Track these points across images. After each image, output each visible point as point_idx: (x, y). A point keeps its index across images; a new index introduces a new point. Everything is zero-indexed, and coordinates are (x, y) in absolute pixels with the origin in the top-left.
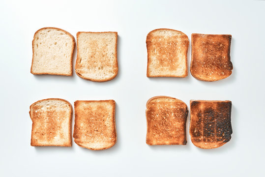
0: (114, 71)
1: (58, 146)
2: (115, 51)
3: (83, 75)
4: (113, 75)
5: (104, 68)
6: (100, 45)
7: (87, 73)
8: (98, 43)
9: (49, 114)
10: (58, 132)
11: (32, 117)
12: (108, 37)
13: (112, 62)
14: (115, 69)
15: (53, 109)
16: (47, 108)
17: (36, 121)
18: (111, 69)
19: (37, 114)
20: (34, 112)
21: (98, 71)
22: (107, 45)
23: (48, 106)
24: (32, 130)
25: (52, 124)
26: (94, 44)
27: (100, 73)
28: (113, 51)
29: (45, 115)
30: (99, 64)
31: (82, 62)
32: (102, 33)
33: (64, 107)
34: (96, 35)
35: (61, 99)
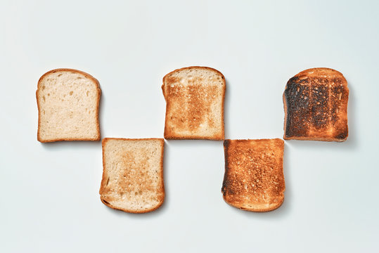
0: (159, 197)
1: (206, 139)
2: (160, 167)
3: (111, 203)
4: (157, 203)
5: (144, 193)
6: (138, 158)
7: (118, 200)
8: (134, 155)
9: (192, 90)
10: (206, 117)
11: (166, 94)
12: (150, 146)
13: (156, 184)
14: (161, 194)
15: (197, 83)
16: (189, 82)
17: (172, 100)
18: (154, 194)
19: (173, 89)
20: (169, 87)
21: (134, 198)
22: (148, 158)
23: (191, 79)
24: (166, 114)
25: (196, 106)
26: (128, 157)
27: (137, 200)
28: (157, 167)
29: (186, 91)
30: (137, 188)
31: (110, 183)
32: (140, 139)
33: (214, 80)
34: (131, 143)
35: (209, 68)
